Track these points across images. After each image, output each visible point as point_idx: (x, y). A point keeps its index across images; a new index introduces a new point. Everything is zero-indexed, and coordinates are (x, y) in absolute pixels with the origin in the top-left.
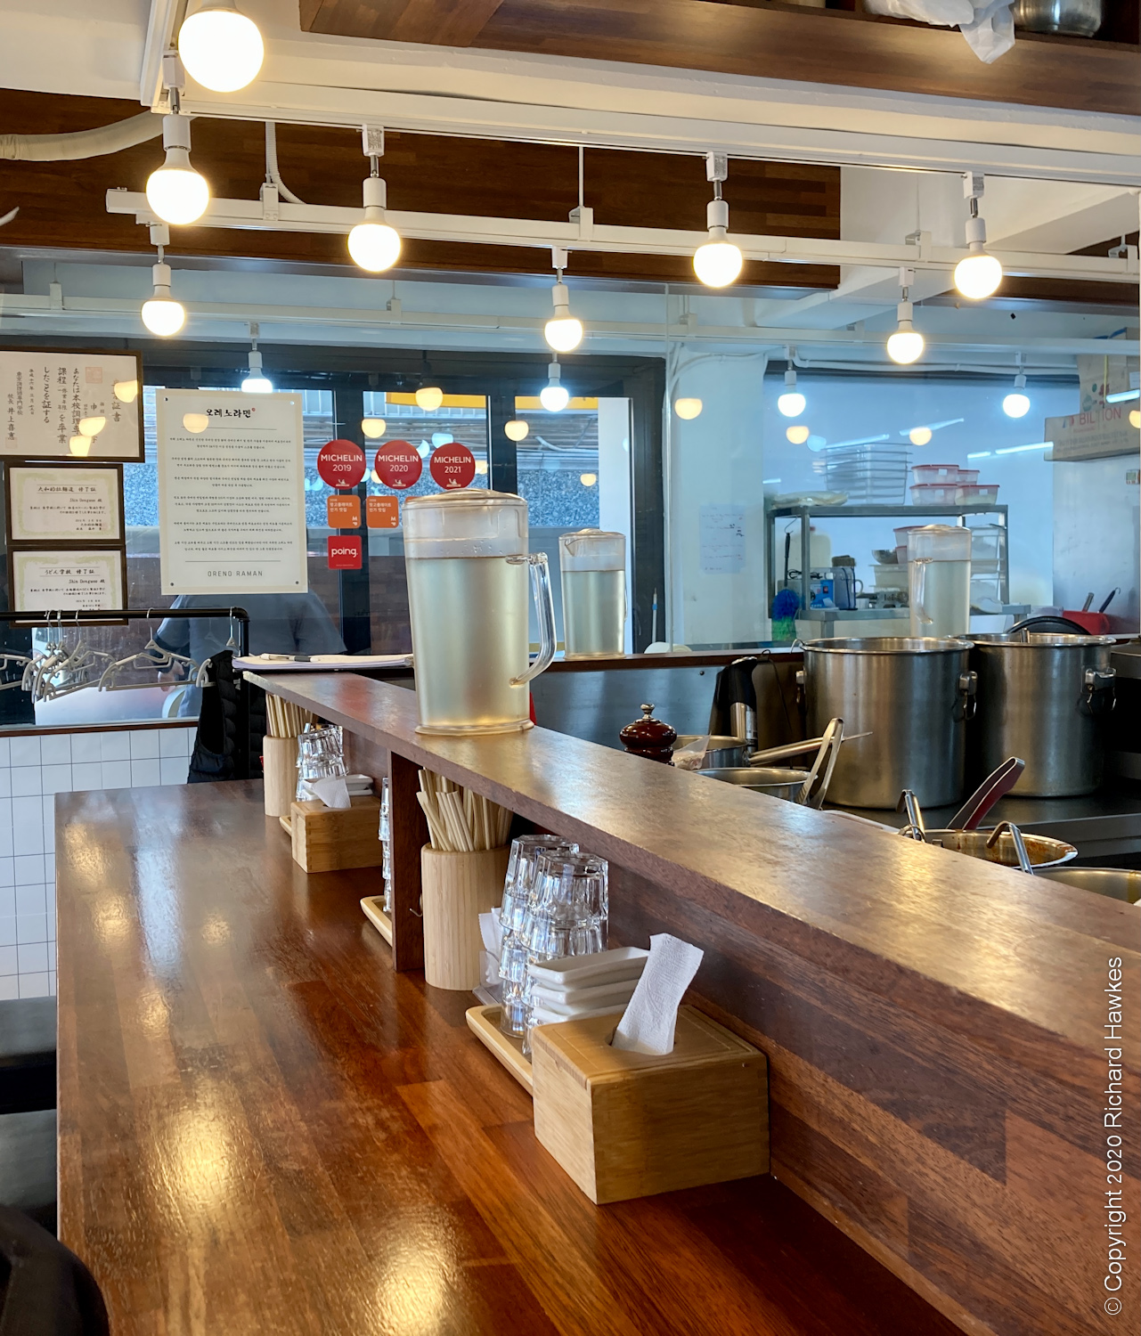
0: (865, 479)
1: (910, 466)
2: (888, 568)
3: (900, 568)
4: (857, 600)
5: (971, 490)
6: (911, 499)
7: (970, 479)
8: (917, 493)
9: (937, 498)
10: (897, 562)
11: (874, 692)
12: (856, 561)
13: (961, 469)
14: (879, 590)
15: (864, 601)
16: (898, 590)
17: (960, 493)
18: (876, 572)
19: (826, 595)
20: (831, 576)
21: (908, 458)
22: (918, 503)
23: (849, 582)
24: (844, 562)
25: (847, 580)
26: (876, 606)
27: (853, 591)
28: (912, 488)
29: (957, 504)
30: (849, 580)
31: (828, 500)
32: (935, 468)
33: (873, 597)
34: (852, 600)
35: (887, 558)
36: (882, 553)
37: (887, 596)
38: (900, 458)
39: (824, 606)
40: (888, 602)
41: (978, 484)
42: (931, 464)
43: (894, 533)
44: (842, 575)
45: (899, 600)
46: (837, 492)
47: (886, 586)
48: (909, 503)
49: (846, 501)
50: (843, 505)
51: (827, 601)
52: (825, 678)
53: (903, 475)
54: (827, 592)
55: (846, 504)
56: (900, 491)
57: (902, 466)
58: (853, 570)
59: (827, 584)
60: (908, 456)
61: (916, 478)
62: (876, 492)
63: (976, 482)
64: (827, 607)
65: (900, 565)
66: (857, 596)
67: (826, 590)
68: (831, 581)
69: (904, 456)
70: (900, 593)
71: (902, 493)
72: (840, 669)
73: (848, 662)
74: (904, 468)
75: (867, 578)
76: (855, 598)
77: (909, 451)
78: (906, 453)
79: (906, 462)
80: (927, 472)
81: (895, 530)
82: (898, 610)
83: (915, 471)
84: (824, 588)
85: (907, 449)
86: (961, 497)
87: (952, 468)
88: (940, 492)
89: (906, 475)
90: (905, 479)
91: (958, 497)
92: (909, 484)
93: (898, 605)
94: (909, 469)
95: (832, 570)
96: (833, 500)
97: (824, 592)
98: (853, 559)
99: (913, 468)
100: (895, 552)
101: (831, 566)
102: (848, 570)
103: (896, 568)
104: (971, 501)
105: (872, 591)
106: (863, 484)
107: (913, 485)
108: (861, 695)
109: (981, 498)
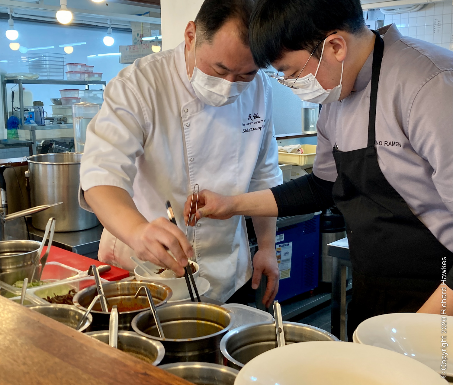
0: (46, 68)
1: (65, 63)
2: (58, 107)
3: (63, 107)
4: (45, 120)
5: (91, 75)
6: (66, 78)
7: (90, 69)
8: (69, 75)
9: (77, 77)
10: (62, 105)
11: (62, 181)
12: (44, 103)
13: (86, 65)
14: (54, 116)
15: (48, 121)
16: (62, 116)
17: (86, 75)
18: (52, 108)
19: (31, 118)
20: (33, 110)
21: (64, 60)
22: (70, 79)
23: (41, 113)
24: (39, 104)
25: (40, 112)
26: (54, 123)
27: (43, 116)
28: (66, 73)
29: (86, 80)
30: (41, 112)
31: (30, 77)
32: (76, 64)
33: (52, 119)
34: (43, 121)
35: (57, 102)
36: (55, 100)
37: (58, 119)
38: (61, 60)
39: (30, 123)
40: (58, 122)
41: (93, 72)
42: (74, 63)
43: (60, 92)
44: (38, 110)
45: (63, 121)
46: (34, 73)
47: (57, 114)
48: (66, 79)
49: (38, 77)
50: (37, 80)
51: (32, 121)
52: (39, 175)
53: (62, 67)
54: (32, 117)
55: (39, 79)
56: (62, 74)
57: (62, 64)
58: (43, 107)
59: (31, 114)
60: (64, 59)
61: (68, 68)
62: (51, 74)
63: (93, 71)
64: (32, 124)
65: (63, 105)
66: (45, 118)
67: (31, 116)
68: (33, 112)
69: (63, 59)
70: (64, 118)
71: (63, 75)
72: (45, 171)
73: (49, 168)
74: (63, 64)
75: (49, 111)
76: (44, 119)
77: (64, 57)
78: (64, 58)
79: (64, 62)
80: (73, 66)
81: (60, 91)
82: (63, 125)
83: (68, 66)
84: (30, 115)
85: (64, 56)
86: (87, 77)
87: (82, 65)
88: (79, 75)
89: (64, 67)
90: (64, 69)
91: (86, 77)
92: (65, 71)
93: (63, 123)
94: (65, 65)
95: (33, 108)
96: (32, 77)
97: (30, 117)
98: (42, 103)
99: (66, 64)
100: (60, 100)
101: (33, 105)
102: (41, 108)
103: (61, 107)
104: (91, 79)
105: (51, 116)
106: (45, 70)
107: (67, 71)
108: (56, 182)
109: (95, 78)
